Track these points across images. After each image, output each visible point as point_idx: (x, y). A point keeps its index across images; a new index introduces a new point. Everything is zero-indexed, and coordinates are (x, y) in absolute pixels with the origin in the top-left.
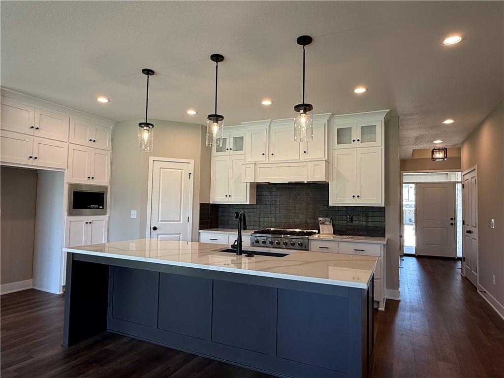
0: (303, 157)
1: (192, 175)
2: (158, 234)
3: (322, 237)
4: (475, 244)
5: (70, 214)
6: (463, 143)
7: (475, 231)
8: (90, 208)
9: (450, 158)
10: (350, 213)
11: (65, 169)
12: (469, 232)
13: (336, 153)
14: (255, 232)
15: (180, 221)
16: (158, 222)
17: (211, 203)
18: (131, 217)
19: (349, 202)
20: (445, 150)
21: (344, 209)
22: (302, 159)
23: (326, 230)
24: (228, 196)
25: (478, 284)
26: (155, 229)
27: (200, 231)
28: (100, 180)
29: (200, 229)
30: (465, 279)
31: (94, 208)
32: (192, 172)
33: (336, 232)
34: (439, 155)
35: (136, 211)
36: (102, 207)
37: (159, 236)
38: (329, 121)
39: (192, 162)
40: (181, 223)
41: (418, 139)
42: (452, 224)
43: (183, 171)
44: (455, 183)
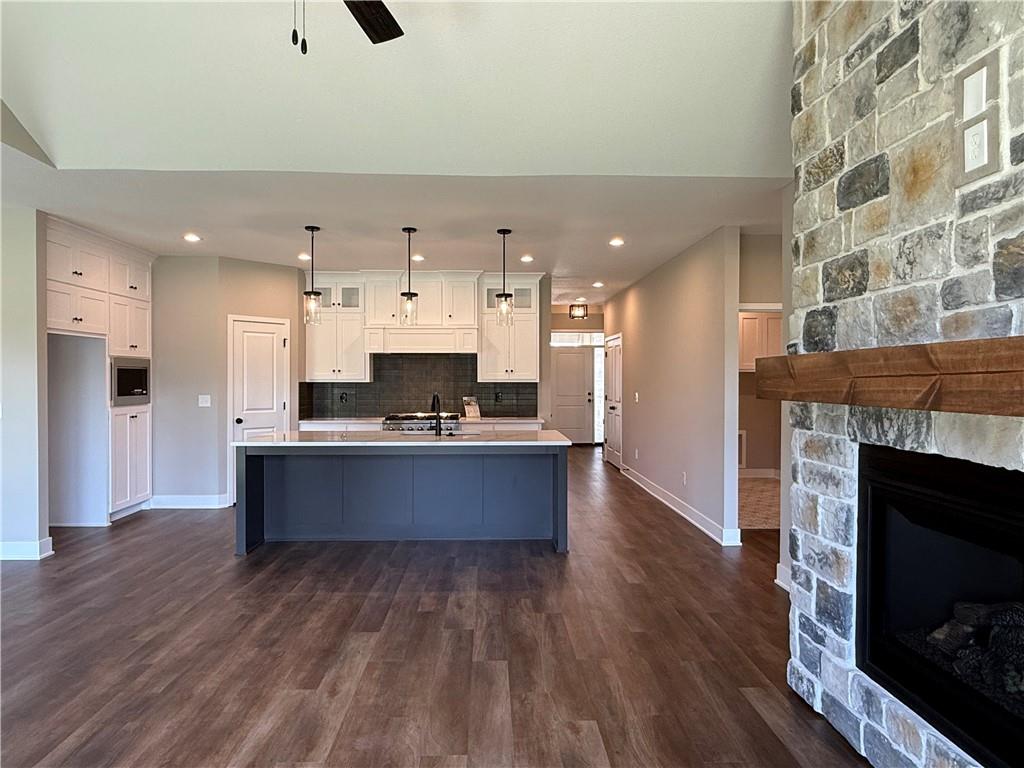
0: (447, 323)
1: (288, 342)
2: (243, 430)
3: (468, 420)
4: (619, 420)
5: (116, 405)
6: (606, 302)
7: (619, 406)
8: (134, 394)
9: (592, 314)
10: (498, 390)
11: (105, 335)
12: (613, 408)
13: (486, 318)
14: (387, 419)
15: (272, 409)
16: (243, 411)
17: (307, 381)
18: (200, 405)
19: (501, 377)
20: (585, 306)
21: (492, 386)
22: (445, 325)
23: (472, 411)
24: (337, 371)
25: (621, 465)
26: (239, 421)
27: (300, 421)
28: (142, 349)
29: (300, 419)
30: (607, 464)
31: (137, 393)
32: (288, 338)
33: (484, 414)
34: (578, 312)
35: (209, 397)
36: (145, 392)
37: (246, 431)
38: (478, 279)
39: (287, 322)
40: (274, 411)
41: (561, 297)
42: (589, 400)
43: (275, 336)
44: (592, 348)
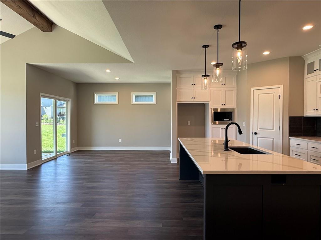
1: (281, 96)
2: (258, 137)
8: (224, 121)
11: (209, 102)
15: (273, 129)
16: (258, 129)
17: (304, 116)
18: (243, 126)
24: (316, 110)
26: (256, 133)
27: (290, 137)
28: (230, 105)
29: (290, 136)
31: (226, 121)
32: (282, 94)
35: (245, 122)
36: (231, 120)
37: (259, 138)
39: (281, 86)
40: (274, 130)
43: (274, 94)
